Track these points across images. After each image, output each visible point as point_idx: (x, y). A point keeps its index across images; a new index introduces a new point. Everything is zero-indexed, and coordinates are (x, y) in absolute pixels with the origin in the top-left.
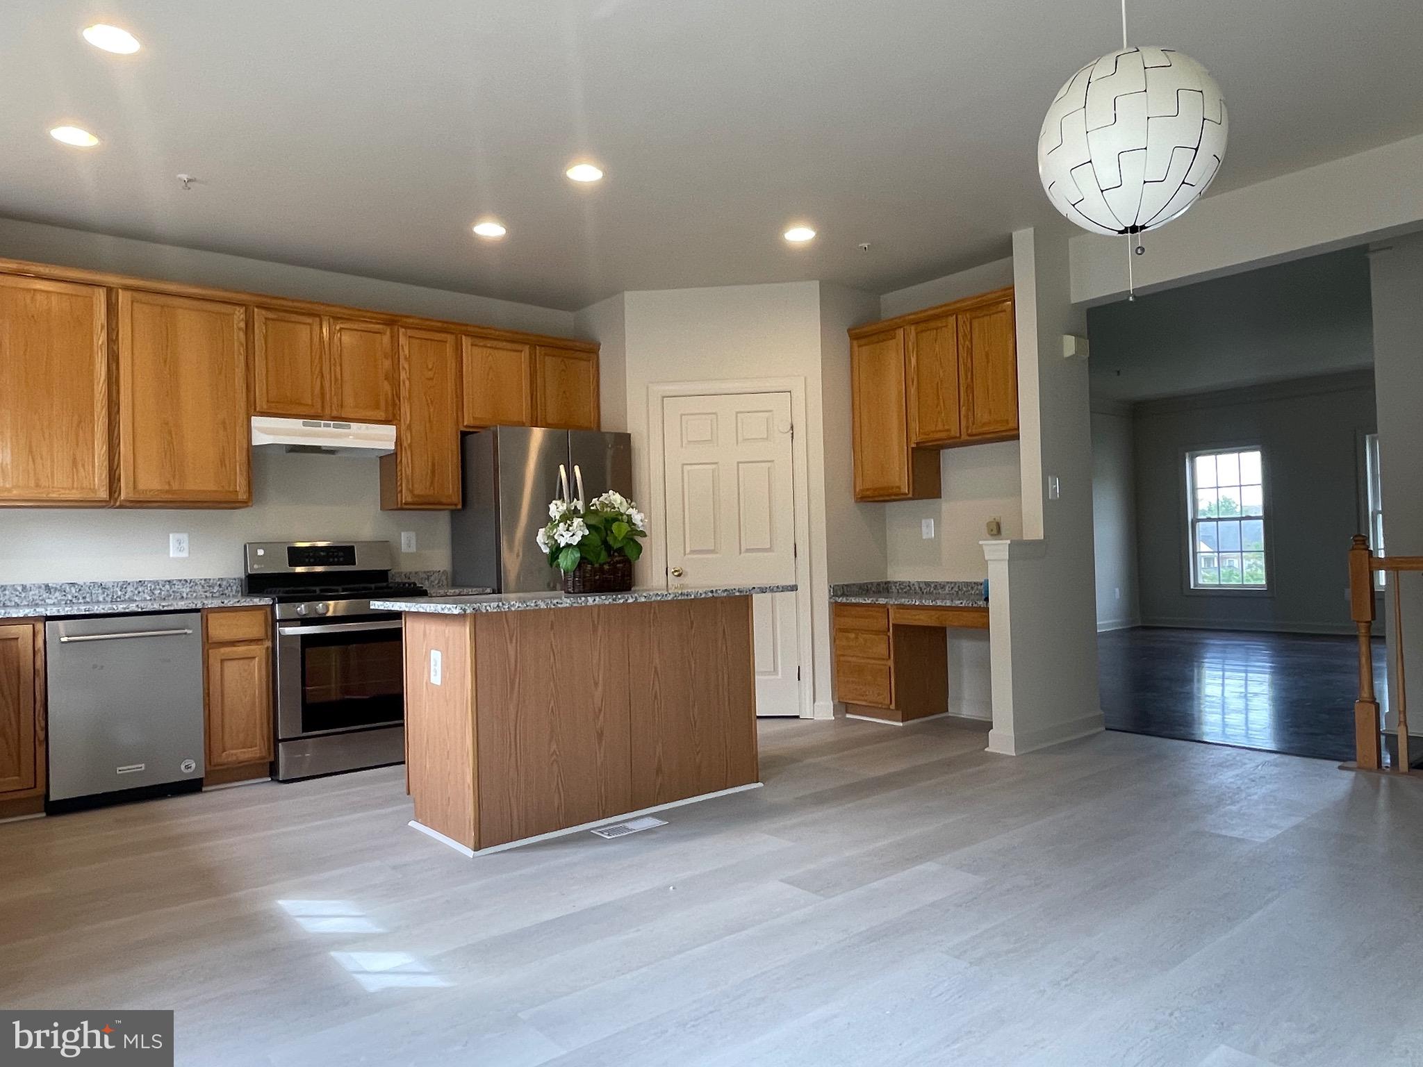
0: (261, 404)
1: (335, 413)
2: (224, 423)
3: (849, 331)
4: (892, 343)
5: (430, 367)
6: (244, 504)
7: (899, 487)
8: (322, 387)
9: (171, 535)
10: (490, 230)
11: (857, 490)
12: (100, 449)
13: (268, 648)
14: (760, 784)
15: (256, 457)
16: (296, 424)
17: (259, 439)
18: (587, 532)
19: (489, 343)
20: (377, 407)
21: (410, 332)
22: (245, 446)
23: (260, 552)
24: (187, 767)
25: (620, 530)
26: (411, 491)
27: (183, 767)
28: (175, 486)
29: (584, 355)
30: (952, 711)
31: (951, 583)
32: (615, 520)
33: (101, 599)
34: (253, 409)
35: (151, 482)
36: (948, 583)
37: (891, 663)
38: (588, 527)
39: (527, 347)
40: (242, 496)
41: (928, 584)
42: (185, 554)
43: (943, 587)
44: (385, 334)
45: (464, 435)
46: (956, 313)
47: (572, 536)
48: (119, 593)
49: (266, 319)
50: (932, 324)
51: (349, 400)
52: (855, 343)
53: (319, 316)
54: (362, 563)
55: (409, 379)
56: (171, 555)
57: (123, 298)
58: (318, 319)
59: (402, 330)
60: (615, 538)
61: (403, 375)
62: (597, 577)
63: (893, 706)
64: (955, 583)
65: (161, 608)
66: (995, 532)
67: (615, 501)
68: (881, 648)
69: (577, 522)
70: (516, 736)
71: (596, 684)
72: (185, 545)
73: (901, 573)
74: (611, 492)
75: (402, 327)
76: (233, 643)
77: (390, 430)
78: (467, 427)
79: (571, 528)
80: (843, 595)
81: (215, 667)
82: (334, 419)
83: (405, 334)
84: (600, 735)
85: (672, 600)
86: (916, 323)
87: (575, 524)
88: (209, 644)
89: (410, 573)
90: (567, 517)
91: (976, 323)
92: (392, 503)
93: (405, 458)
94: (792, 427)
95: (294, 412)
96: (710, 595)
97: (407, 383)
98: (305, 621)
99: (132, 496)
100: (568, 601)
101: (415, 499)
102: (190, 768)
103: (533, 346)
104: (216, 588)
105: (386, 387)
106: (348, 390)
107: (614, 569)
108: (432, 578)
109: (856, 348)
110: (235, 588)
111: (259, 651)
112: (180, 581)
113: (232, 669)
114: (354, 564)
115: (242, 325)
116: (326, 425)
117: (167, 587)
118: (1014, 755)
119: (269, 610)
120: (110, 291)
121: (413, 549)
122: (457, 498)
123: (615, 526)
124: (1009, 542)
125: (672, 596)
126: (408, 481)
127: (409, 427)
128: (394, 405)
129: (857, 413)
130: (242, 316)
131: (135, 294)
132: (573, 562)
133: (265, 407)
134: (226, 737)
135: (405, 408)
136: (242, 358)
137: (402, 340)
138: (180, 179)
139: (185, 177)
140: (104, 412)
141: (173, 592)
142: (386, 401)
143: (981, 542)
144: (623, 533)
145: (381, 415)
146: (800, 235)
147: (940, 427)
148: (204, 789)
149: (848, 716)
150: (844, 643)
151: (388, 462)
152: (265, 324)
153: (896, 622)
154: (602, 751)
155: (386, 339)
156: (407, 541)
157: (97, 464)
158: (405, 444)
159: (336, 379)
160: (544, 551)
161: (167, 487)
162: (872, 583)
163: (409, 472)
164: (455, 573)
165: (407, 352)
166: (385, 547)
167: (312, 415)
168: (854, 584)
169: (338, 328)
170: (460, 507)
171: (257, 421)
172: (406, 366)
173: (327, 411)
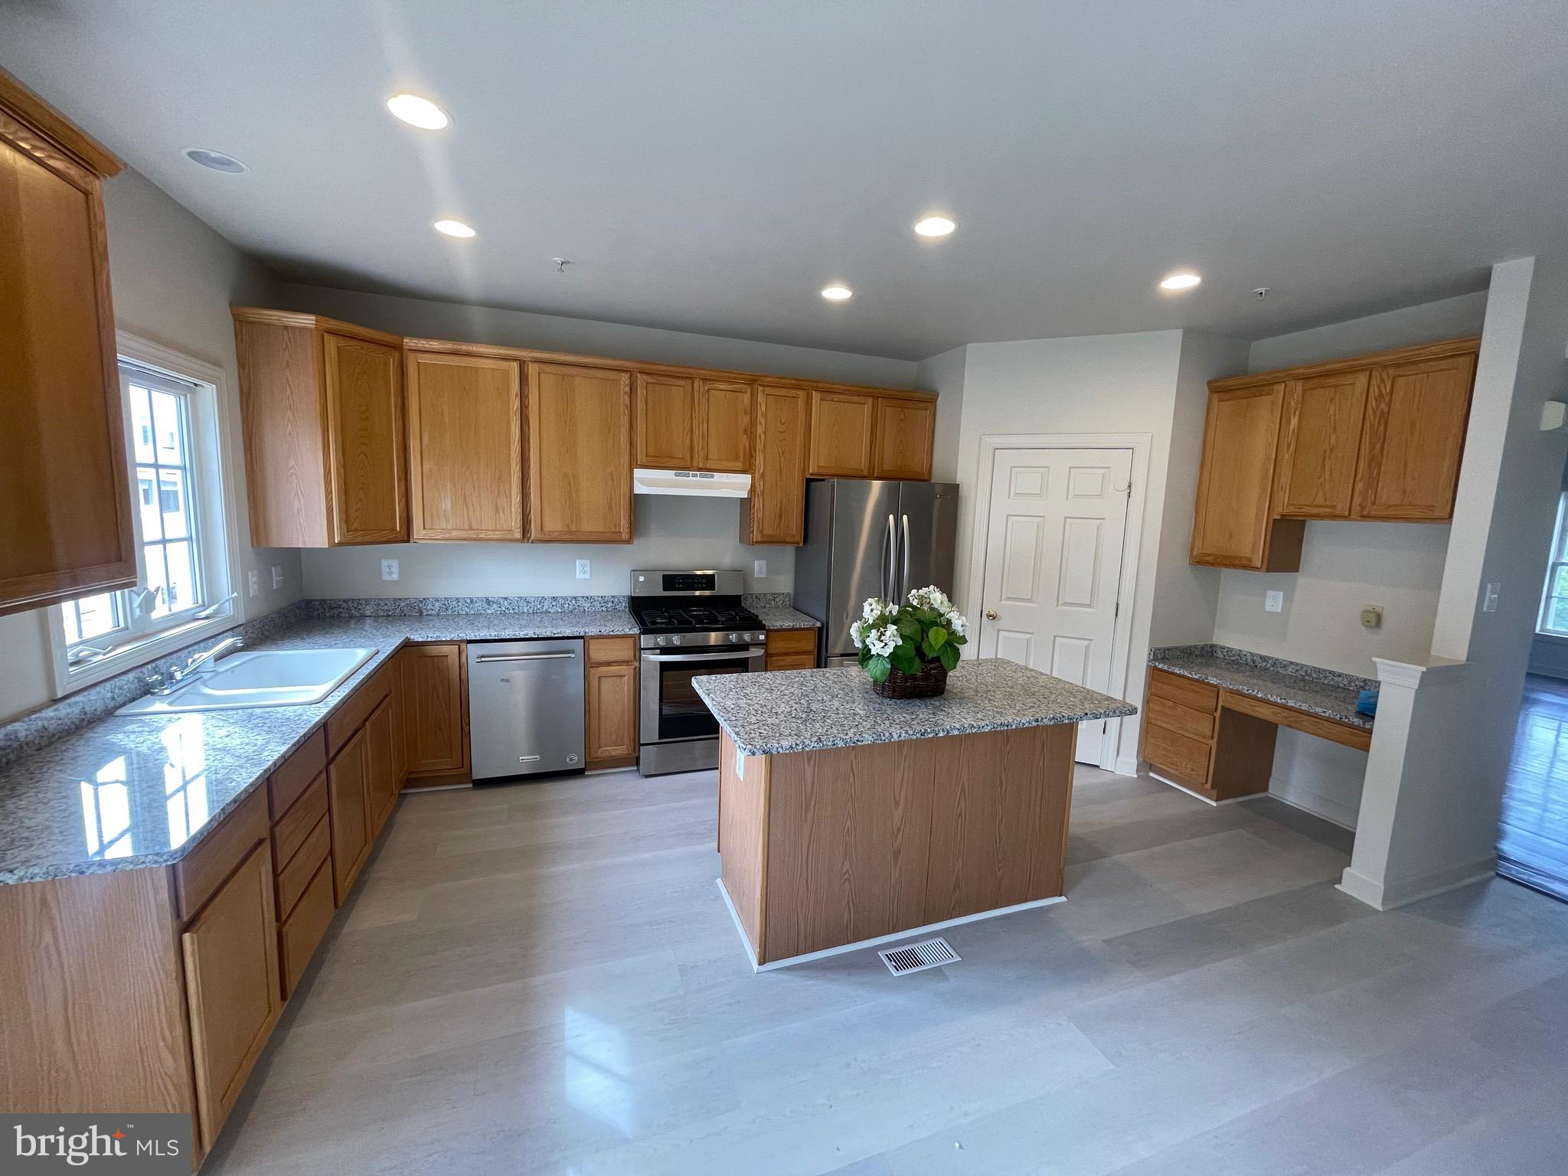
0: (641, 457)
1: (701, 465)
2: (612, 475)
3: (1209, 383)
4: (1269, 398)
5: (783, 421)
6: (629, 541)
7: (1249, 560)
8: (692, 441)
9: (577, 561)
10: (837, 293)
11: (1195, 553)
12: (516, 499)
13: (635, 668)
14: (1063, 899)
15: (638, 504)
16: (669, 474)
17: (639, 489)
18: (900, 643)
19: (836, 397)
20: (737, 459)
21: (768, 390)
22: (628, 494)
23: (642, 579)
24: (571, 760)
25: (936, 638)
26: (761, 532)
27: (568, 760)
28: (573, 529)
29: (922, 405)
30: (1273, 790)
31: (1297, 664)
32: (935, 624)
33: (525, 610)
34: (633, 464)
35: (553, 525)
36: (1292, 663)
37: (1214, 743)
38: (902, 637)
39: (870, 400)
40: (625, 536)
41: (1264, 659)
42: (587, 576)
43: (1285, 667)
44: (746, 392)
45: (809, 481)
46: (1369, 369)
47: (883, 647)
48: (539, 606)
49: (647, 383)
50: (1332, 381)
51: (714, 454)
52: (1216, 396)
53: (690, 378)
54: (722, 589)
55: (765, 433)
56: (577, 576)
57: (532, 369)
58: (689, 381)
59: (761, 388)
60: (931, 646)
61: (760, 430)
62: (908, 684)
63: (1208, 786)
64: (1302, 666)
65: (553, 635)
66: (1374, 623)
67: (935, 600)
68: (1202, 727)
69: (892, 629)
70: (808, 856)
71: (897, 803)
72: (588, 569)
73: (1230, 639)
74: (932, 587)
75: (761, 385)
76: (609, 664)
77: (746, 480)
78: (811, 474)
79: (883, 638)
80: (1163, 660)
81: (594, 682)
82: (700, 469)
83: (763, 392)
84: (896, 854)
85: (990, 731)
86: (1305, 378)
87: (888, 633)
88: (589, 664)
89: (760, 594)
90: (882, 622)
91: (1400, 381)
92: (745, 538)
93: (758, 503)
94: (1130, 486)
95: (667, 464)
96: (1034, 724)
97: (763, 436)
98: (664, 651)
99: (539, 536)
100: (870, 738)
101: (766, 539)
102: (575, 760)
103: (876, 398)
104: (610, 604)
105: (744, 440)
106: (712, 443)
107: (926, 677)
108: (777, 600)
109: (1215, 402)
110: (624, 604)
111: (627, 671)
112: (583, 597)
113: (607, 685)
114: (713, 588)
115: (627, 389)
116: (694, 476)
117: (574, 602)
118: (1380, 908)
119: (637, 637)
120: (522, 364)
121: (764, 575)
122: (799, 538)
123: (932, 633)
124: (1424, 669)
125: (989, 728)
126: (759, 523)
127: (763, 476)
128: (751, 456)
129: (1206, 473)
130: (627, 382)
131: (543, 367)
132: (883, 673)
133: (644, 460)
134: (602, 738)
135: (759, 459)
136: (627, 418)
137: (761, 398)
138: (555, 261)
139: (559, 260)
140: (518, 467)
141: (578, 606)
142: (744, 452)
143: (1374, 659)
144: (941, 641)
145: (739, 465)
146: (1181, 282)
147: (1319, 500)
148: (586, 773)
149: (1151, 774)
150: (1158, 708)
151: (745, 504)
152: (646, 388)
153: (1227, 705)
154: (898, 870)
155: (746, 397)
156: (759, 568)
157: (513, 511)
158: (758, 491)
159: (703, 436)
160: (857, 646)
161: (567, 529)
162: (1196, 647)
163: (760, 516)
164: (796, 594)
165: (763, 409)
166: (741, 574)
167: (683, 466)
168: (1176, 648)
169: (706, 388)
170: (801, 545)
171: (639, 473)
172: (763, 421)
173: (695, 464)
